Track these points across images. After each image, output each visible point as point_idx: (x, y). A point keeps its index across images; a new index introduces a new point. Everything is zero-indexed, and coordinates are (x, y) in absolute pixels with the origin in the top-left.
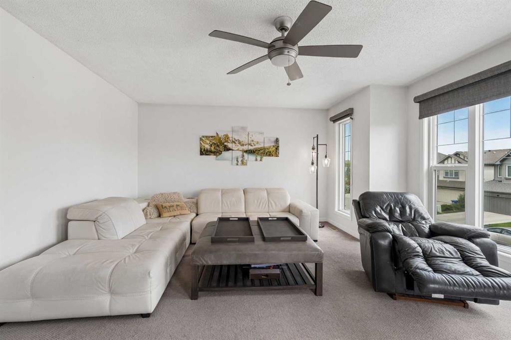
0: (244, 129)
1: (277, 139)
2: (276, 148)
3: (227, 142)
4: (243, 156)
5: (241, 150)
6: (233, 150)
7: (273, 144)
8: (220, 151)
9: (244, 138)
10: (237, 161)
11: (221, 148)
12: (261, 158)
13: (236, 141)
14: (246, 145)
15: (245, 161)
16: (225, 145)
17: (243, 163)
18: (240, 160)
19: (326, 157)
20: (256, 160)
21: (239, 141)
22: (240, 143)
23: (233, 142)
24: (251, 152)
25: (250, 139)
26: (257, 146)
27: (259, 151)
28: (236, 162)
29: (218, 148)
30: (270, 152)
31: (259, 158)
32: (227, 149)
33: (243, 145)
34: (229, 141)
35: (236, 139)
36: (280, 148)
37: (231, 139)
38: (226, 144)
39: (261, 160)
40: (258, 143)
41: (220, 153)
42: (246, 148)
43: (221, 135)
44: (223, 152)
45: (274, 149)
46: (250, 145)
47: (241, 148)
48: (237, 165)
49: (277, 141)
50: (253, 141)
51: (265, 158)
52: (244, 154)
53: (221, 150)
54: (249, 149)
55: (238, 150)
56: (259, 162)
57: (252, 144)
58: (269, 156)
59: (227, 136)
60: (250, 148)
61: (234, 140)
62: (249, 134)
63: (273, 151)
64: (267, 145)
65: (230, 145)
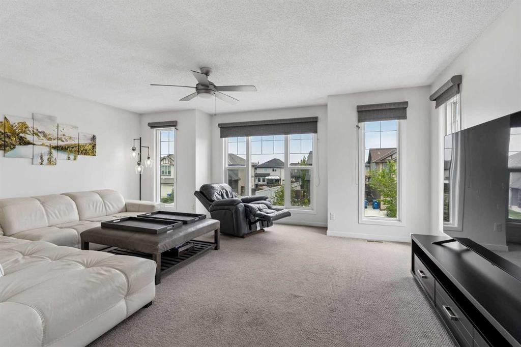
0: (51, 119)
1: (94, 136)
2: (93, 147)
3: (25, 132)
4: (51, 153)
5: (47, 146)
6: (34, 144)
7: (90, 142)
8: (11, 144)
9: (51, 130)
10: (42, 159)
11: (14, 140)
12: (75, 157)
13: (40, 132)
14: (54, 140)
15: (53, 160)
16: (21, 137)
17: (50, 162)
18: (46, 158)
19: (149, 158)
20: (69, 159)
21: (44, 133)
22: (45, 136)
23: (34, 134)
24: (62, 149)
25: (60, 133)
26: (70, 142)
27: (72, 148)
28: (40, 161)
29: (7, 140)
30: (86, 150)
31: (72, 157)
32: (25, 143)
33: (50, 139)
34: (28, 132)
35: (40, 130)
36: (97, 146)
37: (31, 129)
38: (21, 135)
39: (75, 159)
40: (71, 138)
41: (13, 147)
42: (54, 143)
43: (13, 121)
44: (17, 146)
45: (90, 147)
46: (61, 139)
47: (48, 143)
48: (42, 164)
49: (94, 138)
50: (64, 135)
51: (80, 157)
52: (52, 150)
53: (14, 143)
54: (59, 145)
55: (42, 145)
56: (71, 162)
57: (64, 140)
58: (85, 154)
59: (24, 124)
60: (60, 143)
61: (35, 131)
62: (58, 126)
63: (88, 149)
64: (82, 142)
65: (29, 138)
